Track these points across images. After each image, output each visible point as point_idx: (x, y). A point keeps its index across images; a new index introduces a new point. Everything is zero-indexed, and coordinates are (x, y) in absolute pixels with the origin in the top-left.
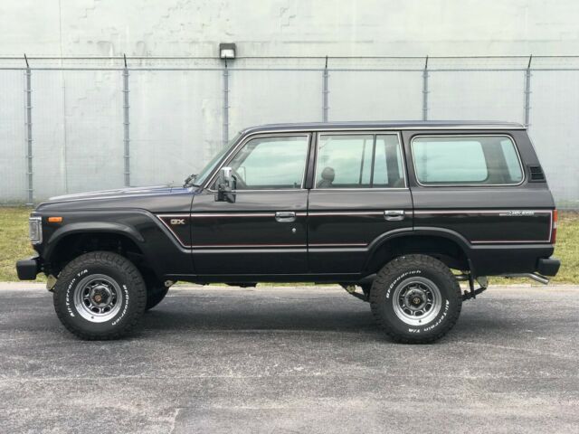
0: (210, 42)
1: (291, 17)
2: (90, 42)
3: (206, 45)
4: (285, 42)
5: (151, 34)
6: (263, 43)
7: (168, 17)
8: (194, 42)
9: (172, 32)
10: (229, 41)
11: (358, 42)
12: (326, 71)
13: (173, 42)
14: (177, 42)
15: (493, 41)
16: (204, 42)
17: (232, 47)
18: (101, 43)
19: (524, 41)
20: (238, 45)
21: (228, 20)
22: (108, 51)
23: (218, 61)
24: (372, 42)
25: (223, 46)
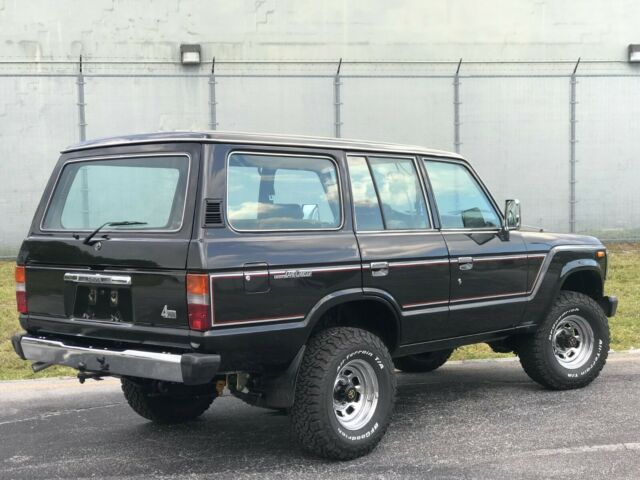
0: (169, 43)
1: (269, 12)
2: (9, 42)
3: (163, 47)
4: (263, 44)
5: (91, 32)
6: (235, 45)
7: (112, 10)
8: (147, 43)
9: (117, 29)
10: (191, 41)
11: (350, 44)
12: (337, 78)
13: (120, 43)
14: (125, 43)
15: (506, 44)
16: (161, 43)
17: (197, 48)
18: (23, 43)
19: (541, 44)
20: (203, 47)
21: (190, 15)
22: (34, 52)
23: (178, 67)
24: (367, 43)
25: (185, 48)
